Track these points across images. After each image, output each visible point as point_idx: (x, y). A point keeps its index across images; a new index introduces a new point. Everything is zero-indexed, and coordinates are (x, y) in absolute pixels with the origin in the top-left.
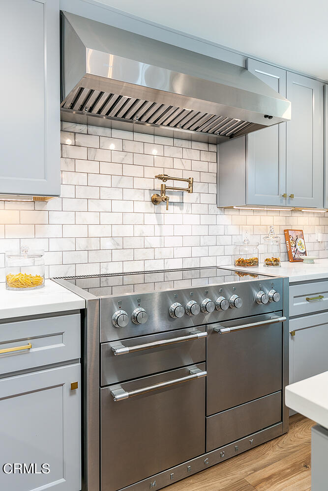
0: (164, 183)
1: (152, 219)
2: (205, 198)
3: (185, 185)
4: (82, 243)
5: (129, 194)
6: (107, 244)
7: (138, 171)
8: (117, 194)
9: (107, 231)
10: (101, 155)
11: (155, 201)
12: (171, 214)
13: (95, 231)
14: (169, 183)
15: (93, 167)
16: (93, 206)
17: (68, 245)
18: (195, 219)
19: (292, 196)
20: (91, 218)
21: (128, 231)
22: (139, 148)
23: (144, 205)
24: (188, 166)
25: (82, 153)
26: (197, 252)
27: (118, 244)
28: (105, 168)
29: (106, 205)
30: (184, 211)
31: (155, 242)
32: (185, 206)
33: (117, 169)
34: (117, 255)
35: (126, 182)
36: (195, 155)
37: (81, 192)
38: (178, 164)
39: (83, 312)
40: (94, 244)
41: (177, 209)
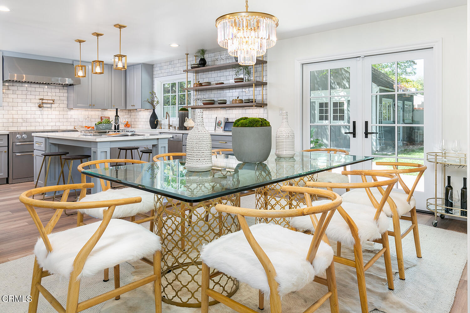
0: (42, 101)
1: (39, 113)
2: (61, 105)
3: (52, 102)
4: (11, 120)
5: (29, 104)
6: (20, 120)
7: (33, 97)
8: (25, 105)
9: (20, 116)
10: (18, 92)
11: (40, 107)
12: (46, 111)
13: (15, 116)
14: (44, 101)
15: (15, 96)
16: (14, 108)
17: (5, 121)
18: (57, 113)
19: (94, 105)
20: (14, 112)
21: (29, 116)
22: (34, 89)
23: (35, 108)
24: (54, 94)
25: (11, 92)
26: (58, 124)
27: (25, 121)
28: (19, 96)
29: (20, 108)
30: (52, 110)
31: (40, 120)
32: (53, 108)
33: (24, 97)
34: (24, 124)
35: (28, 101)
36: (57, 91)
37: (10, 104)
38: (49, 94)
39: (8, 135)
40: (15, 121)
41: (49, 109)
